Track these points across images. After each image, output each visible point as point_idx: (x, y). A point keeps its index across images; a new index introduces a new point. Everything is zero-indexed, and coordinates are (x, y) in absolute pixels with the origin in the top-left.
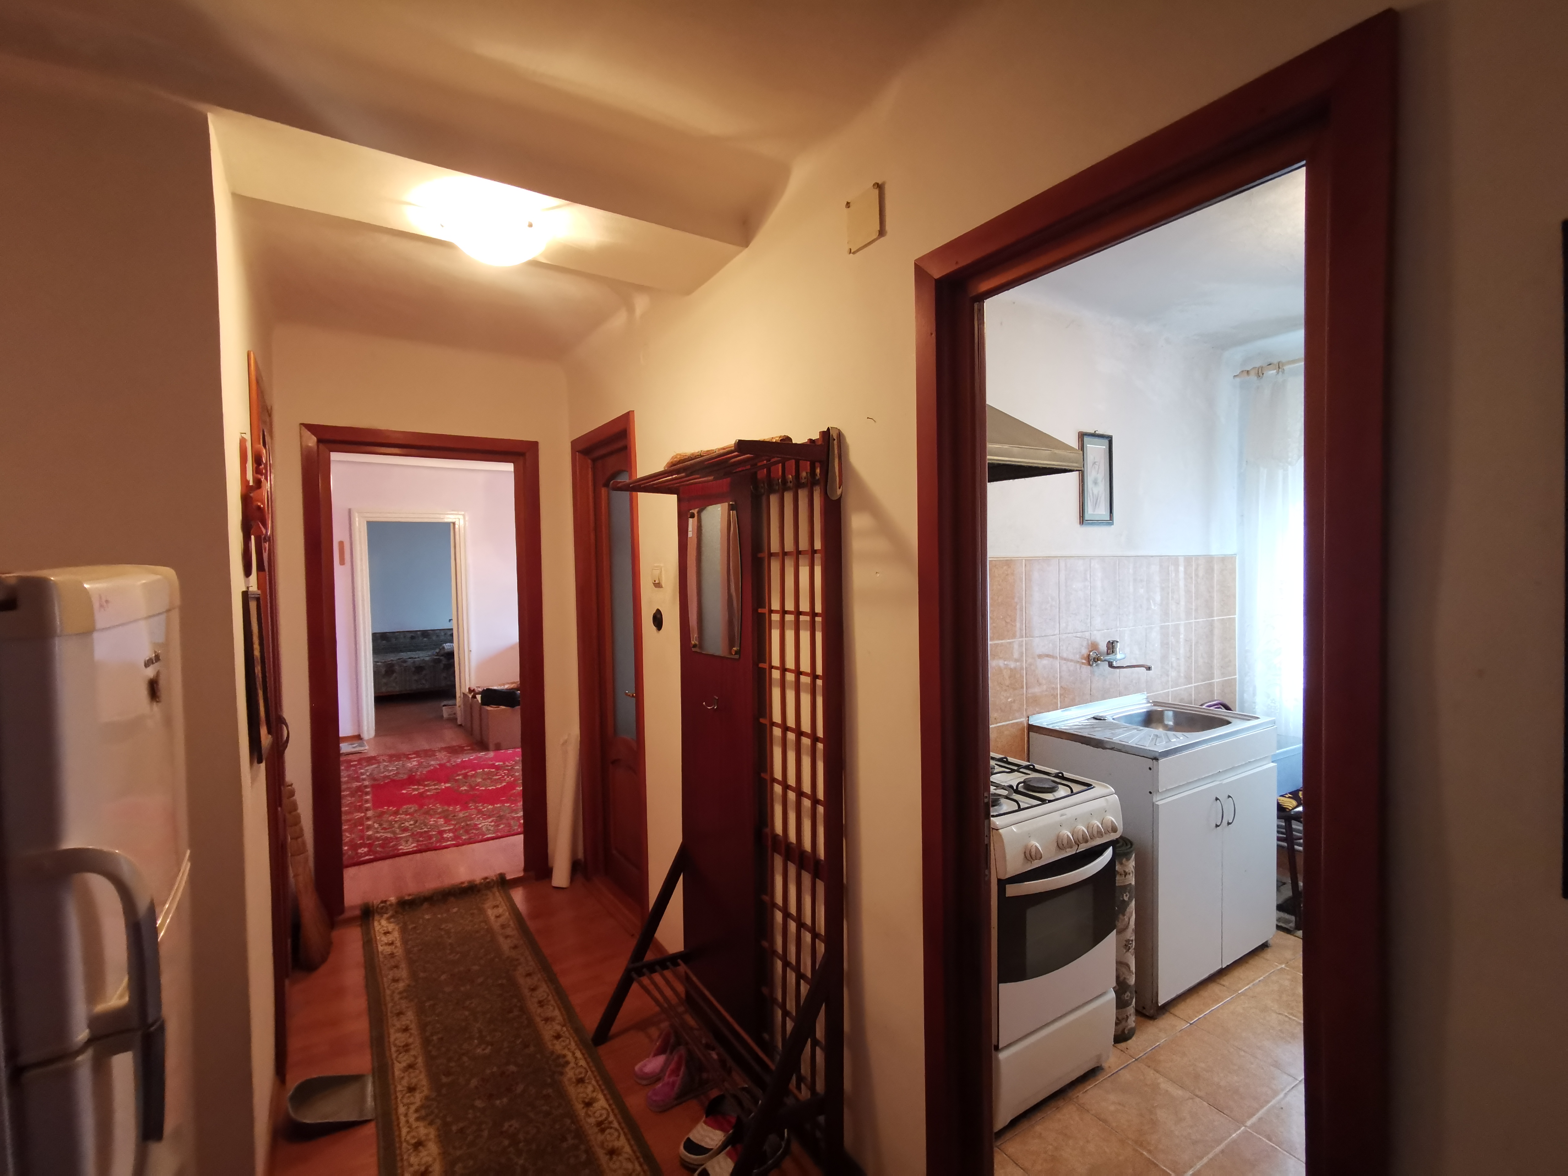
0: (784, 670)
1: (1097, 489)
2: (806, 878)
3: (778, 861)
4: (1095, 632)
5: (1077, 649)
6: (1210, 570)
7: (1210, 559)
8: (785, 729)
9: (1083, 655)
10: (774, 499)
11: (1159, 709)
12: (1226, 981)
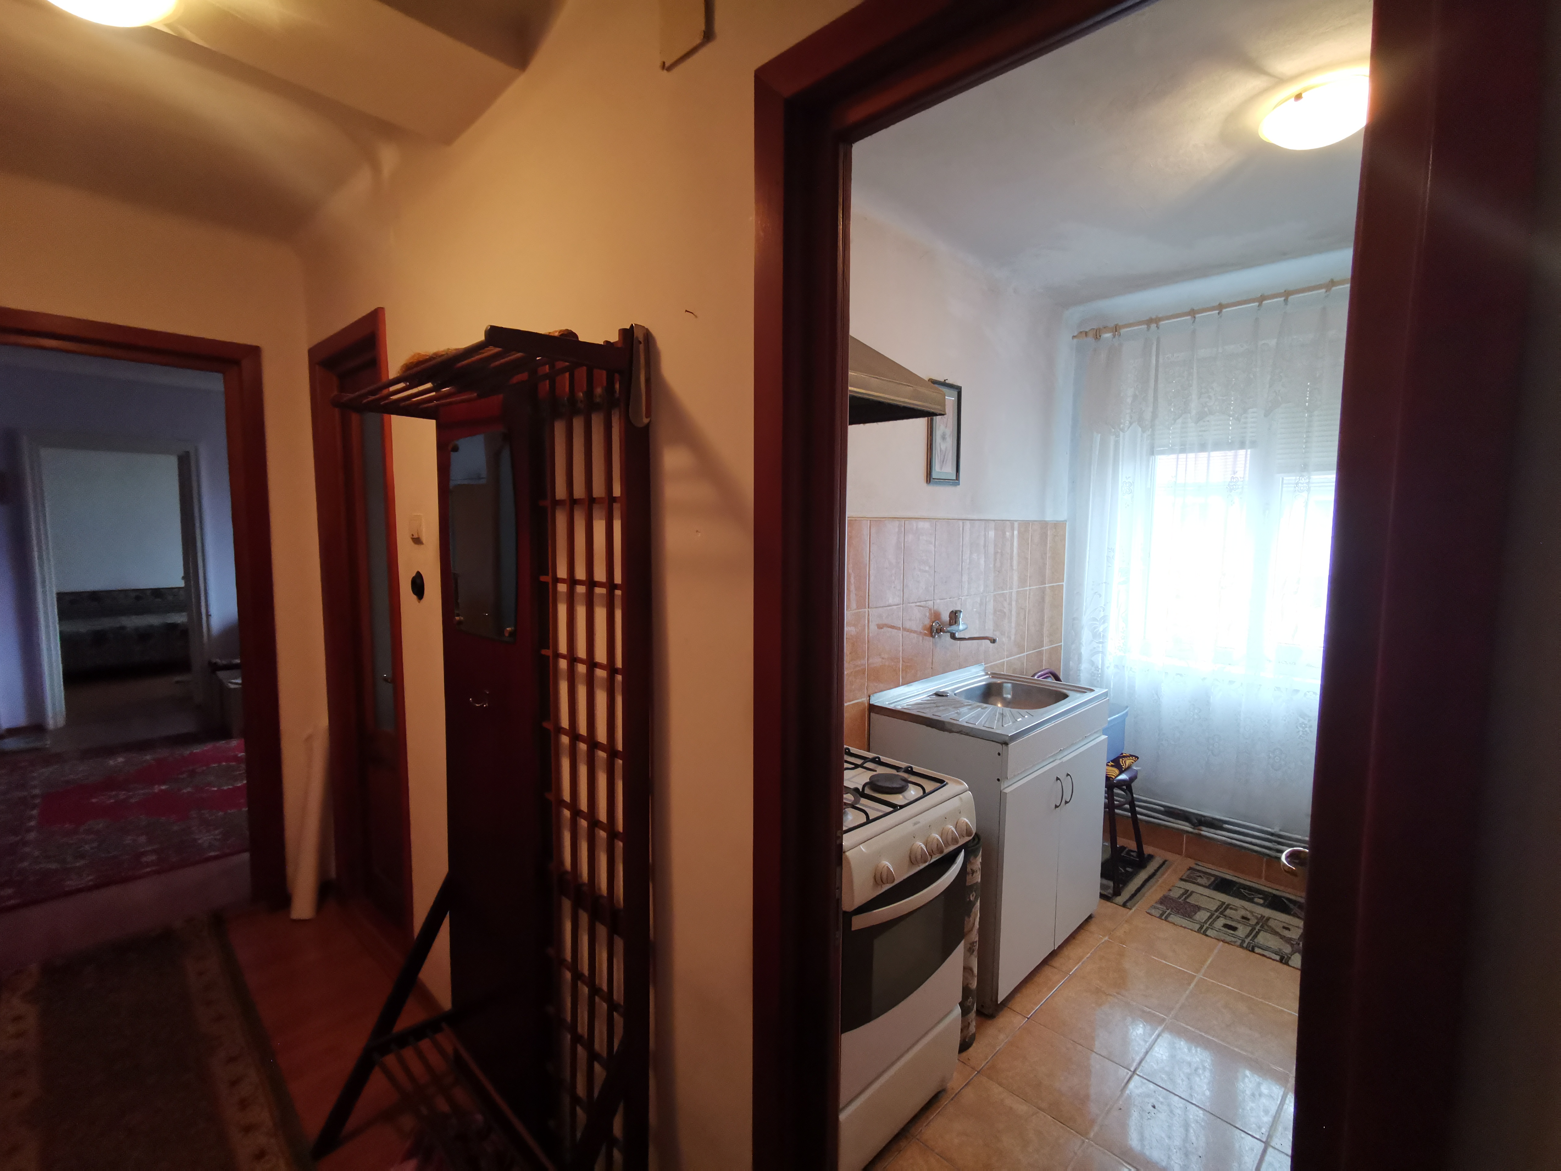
0: (573, 659)
1: (944, 446)
2: (602, 931)
3: (567, 905)
4: (938, 601)
5: (918, 619)
6: (1044, 536)
7: (1044, 525)
8: (575, 737)
9: (925, 625)
10: (559, 429)
11: (999, 681)
12: (1057, 962)
